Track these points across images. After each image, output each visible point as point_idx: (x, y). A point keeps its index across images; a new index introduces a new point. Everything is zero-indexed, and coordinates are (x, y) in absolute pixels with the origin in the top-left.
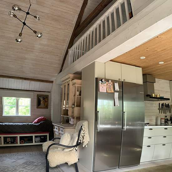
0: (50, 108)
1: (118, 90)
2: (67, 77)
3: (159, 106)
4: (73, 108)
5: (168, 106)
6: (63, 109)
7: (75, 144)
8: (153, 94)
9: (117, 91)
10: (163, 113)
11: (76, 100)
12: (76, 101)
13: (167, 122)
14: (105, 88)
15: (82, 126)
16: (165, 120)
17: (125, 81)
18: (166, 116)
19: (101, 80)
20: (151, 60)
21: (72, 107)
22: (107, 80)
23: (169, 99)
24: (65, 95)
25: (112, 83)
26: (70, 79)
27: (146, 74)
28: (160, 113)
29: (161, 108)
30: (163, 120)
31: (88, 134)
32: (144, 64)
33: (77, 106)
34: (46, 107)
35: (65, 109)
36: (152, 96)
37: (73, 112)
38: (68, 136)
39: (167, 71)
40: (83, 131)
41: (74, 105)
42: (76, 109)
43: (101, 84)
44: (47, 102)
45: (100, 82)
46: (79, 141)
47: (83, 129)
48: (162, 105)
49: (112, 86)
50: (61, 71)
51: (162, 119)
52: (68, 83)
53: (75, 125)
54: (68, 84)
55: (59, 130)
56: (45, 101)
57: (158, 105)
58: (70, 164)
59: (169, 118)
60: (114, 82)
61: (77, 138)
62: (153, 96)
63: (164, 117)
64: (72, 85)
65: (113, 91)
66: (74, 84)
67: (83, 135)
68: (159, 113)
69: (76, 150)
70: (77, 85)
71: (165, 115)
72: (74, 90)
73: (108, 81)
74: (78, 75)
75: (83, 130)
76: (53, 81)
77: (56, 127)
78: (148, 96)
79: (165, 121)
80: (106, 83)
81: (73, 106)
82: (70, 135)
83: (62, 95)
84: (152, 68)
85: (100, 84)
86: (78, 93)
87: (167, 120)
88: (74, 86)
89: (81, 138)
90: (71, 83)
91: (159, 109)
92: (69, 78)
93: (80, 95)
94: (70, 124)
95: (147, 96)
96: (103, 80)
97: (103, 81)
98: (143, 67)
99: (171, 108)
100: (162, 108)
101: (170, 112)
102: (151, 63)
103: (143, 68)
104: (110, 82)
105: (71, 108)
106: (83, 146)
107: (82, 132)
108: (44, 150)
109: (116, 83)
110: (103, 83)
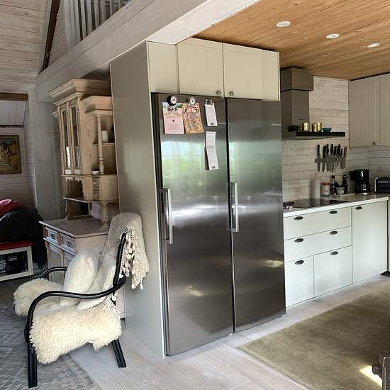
0: (28, 170)
1: (216, 124)
2: (67, 87)
3: (318, 154)
4: (96, 178)
5: (337, 151)
6: (67, 178)
7: (108, 285)
8: (306, 124)
9: (212, 129)
10: (325, 170)
11: (101, 156)
12: (101, 159)
13: (336, 192)
14: (179, 121)
15: (124, 235)
16: (332, 185)
17: (235, 96)
18: (333, 177)
19: (168, 100)
20: (304, 31)
21: (92, 174)
22: (184, 98)
23: (342, 134)
24: (66, 131)
25: (197, 106)
26: (79, 95)
27: (291, 67)
28: (319, 170)
29: (321, 157)
30: (327, 188)
31: (144, 251)
32: (286, 40)
33: (106, 172)
34: (17, 169)
35: (71, 179)
36: (303, 128)
37: (96, 190)
38: (88, 264)
39: (344, 58)
40: (129, 248)
41: (98, 170)
42: (105, 181)
43: (169, 109)
44: (16, 154)
45: (166, 104)
46: (121, 276)
47: (130, 241)
48: (325, 148)
49: (198, 115)
50: (46, 65)
51: (324, 184)
52: (72, 106)
53: (105, 226)
54: (74, 109)
55: (61, 241)
56: (10, 151)
57: (316, 150)
58: (97, 345)
59: (339, 180)
60: (202, 100)
61: (114, 268)
62: (306, 129)
63: (328, 180)
64: (86, 113)
65: (200, 129)
66: (90, 110)
67: (129, 257)
68: (317, 171)
69: (114, 302)
70: (99, 113)
71: (330, 173)
72: (91, 127)
73: (187, 101)
74: (100, 82)
75: (130, 244)
76: (27, 95)
77: (50, 232)
78: (291, 129)
79: (331, 189)
80: (180, 107)
81: (95, 172)
82: (93, 259)
83: (57, 133)
84: (307, 52)
85: (165, 111)
86: (104, 135)
87: (336, 185)
88: (89, 114)
89: (125, 267)
90: (81, 106)
91: (318, 161)
92: (73, 91)
93: (111, 140)
94: (91, 217)
95: (289, 131)
96: (172, 98)
97: (173, 102)
98: (284, 49)
99: (345, 156)
100: (324, 156)
101: (343, 166)
102: (306, 38)
103: (283, 53)
104: (193, 103)
105: (91, 178)
106: (133, 287)
107: (127, 250)
108: (18, 310)
109: (209, 103)
110: (174, 107)
